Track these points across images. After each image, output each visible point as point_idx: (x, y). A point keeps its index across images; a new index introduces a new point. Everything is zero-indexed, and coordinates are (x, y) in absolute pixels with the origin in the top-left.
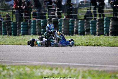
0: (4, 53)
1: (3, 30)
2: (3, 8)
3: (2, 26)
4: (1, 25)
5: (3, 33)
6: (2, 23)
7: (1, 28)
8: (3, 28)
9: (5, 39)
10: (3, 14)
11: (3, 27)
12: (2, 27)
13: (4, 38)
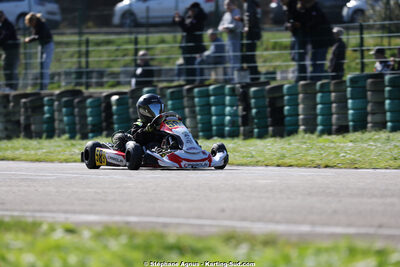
0: (389, 200)
1: (390, 111)
2: (391, 19)
3: (386, 95)
4: (383, 91)
5: (389, 124)
6: (387, 83)
7: (383, 103)
8: (387, 102)
9: (396, 146)
10: (390, 45)
11: (390, 99)
12: (385, 99)
13: (393, 143)
